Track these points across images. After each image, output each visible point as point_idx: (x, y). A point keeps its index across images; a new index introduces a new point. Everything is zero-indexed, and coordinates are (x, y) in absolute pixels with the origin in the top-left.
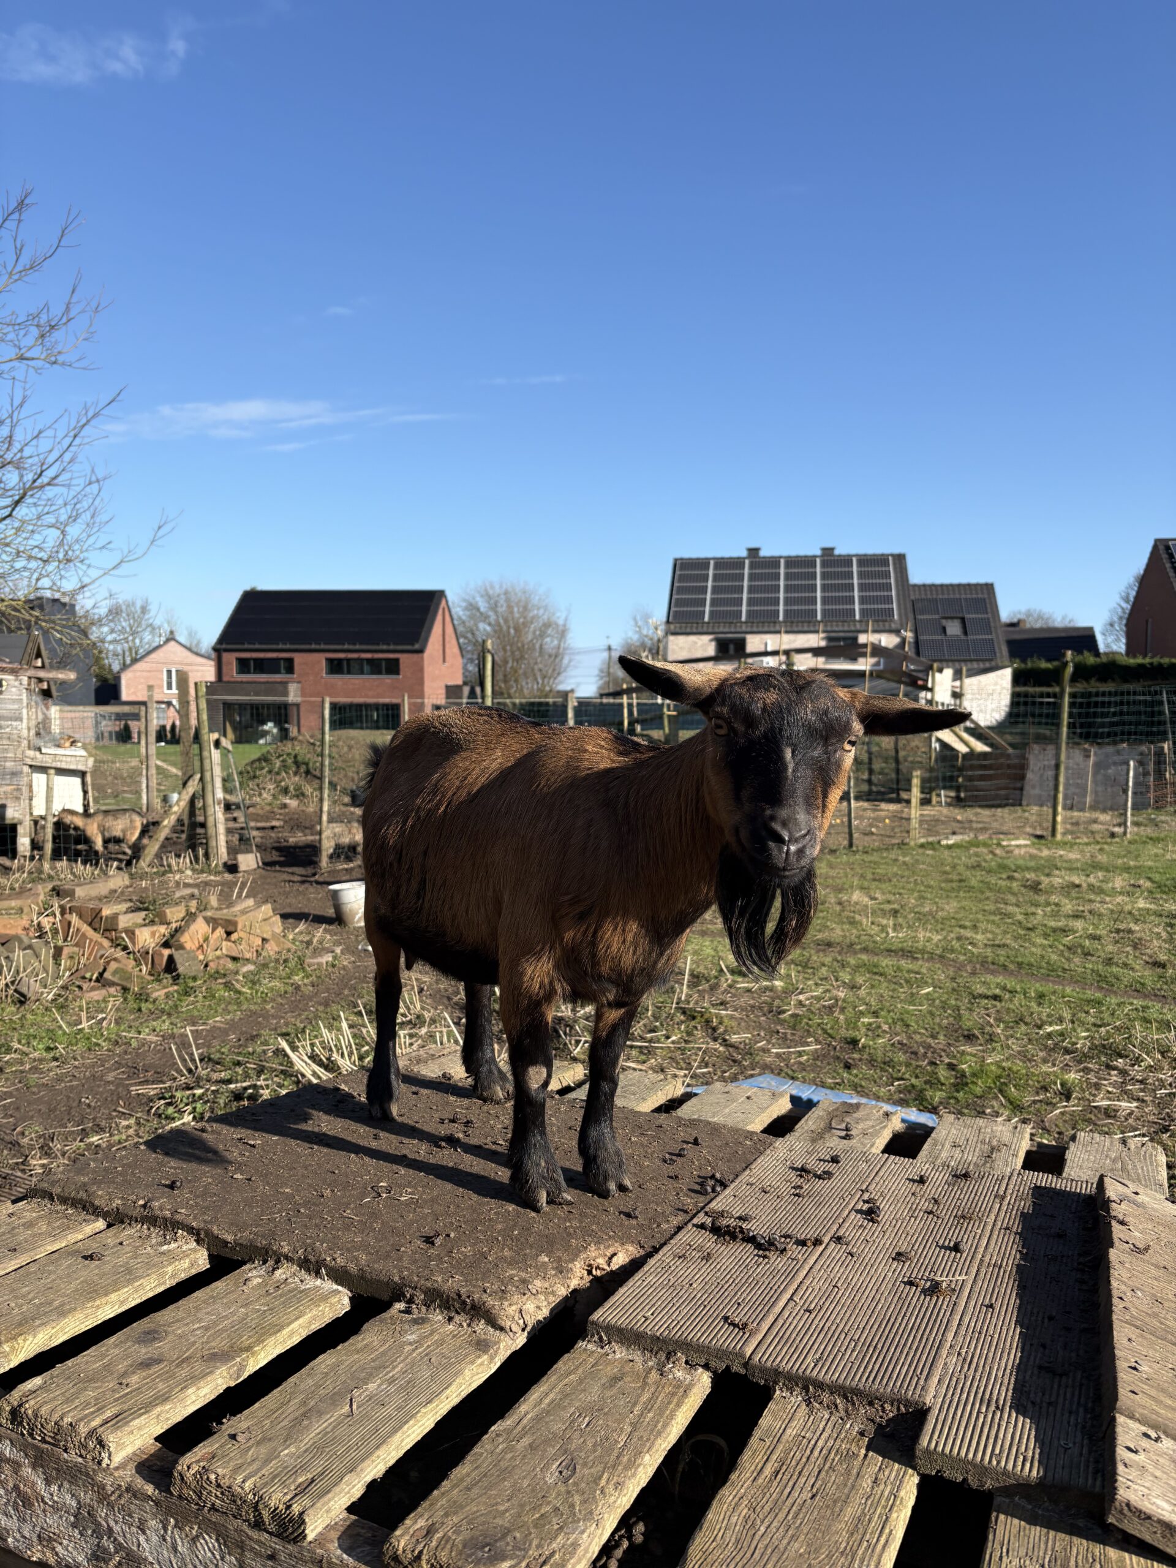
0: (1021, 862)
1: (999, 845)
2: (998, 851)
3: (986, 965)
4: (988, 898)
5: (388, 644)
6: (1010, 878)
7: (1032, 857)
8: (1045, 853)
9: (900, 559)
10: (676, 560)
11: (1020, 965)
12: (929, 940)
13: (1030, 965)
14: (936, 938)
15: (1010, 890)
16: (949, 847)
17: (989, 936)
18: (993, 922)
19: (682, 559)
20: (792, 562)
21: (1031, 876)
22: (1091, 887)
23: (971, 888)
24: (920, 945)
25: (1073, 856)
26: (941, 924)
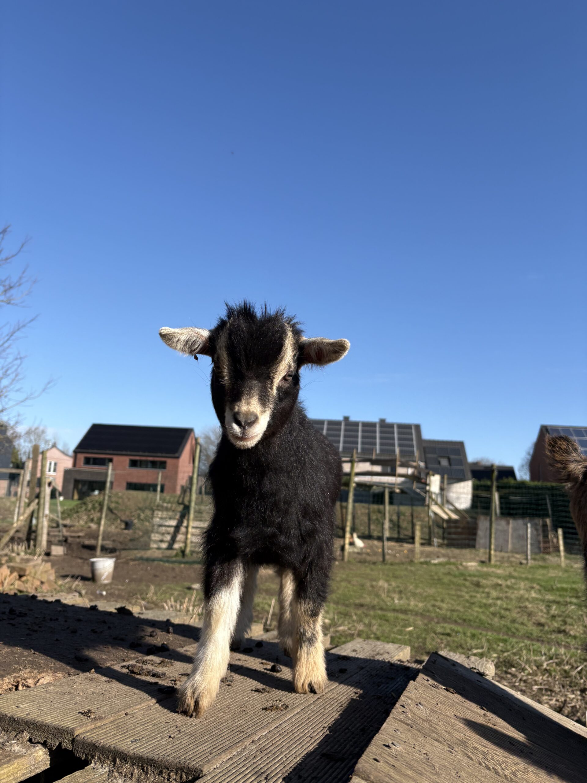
0: (471, 573)
1: (461, 564)
2: (460, 567)
3: (445, 619)
4: (452, 589)
5: (162, 453)
6: (465, 580)
7: (478, 571)
8: (485, 569)
9: (418, 427)
11: (464, 620)
12: (417, 606)
13: (470, 621)
14: (420, 605)
15: (464, 585)
16: (435, 565)
17: (450, 605)
18: (453, 599)
20: (365, 425)
21: (475, 579)
22: (508, 587)
23: (443, 584)
24: (411, 608)
25: (499, 571)
26: (425, 599)
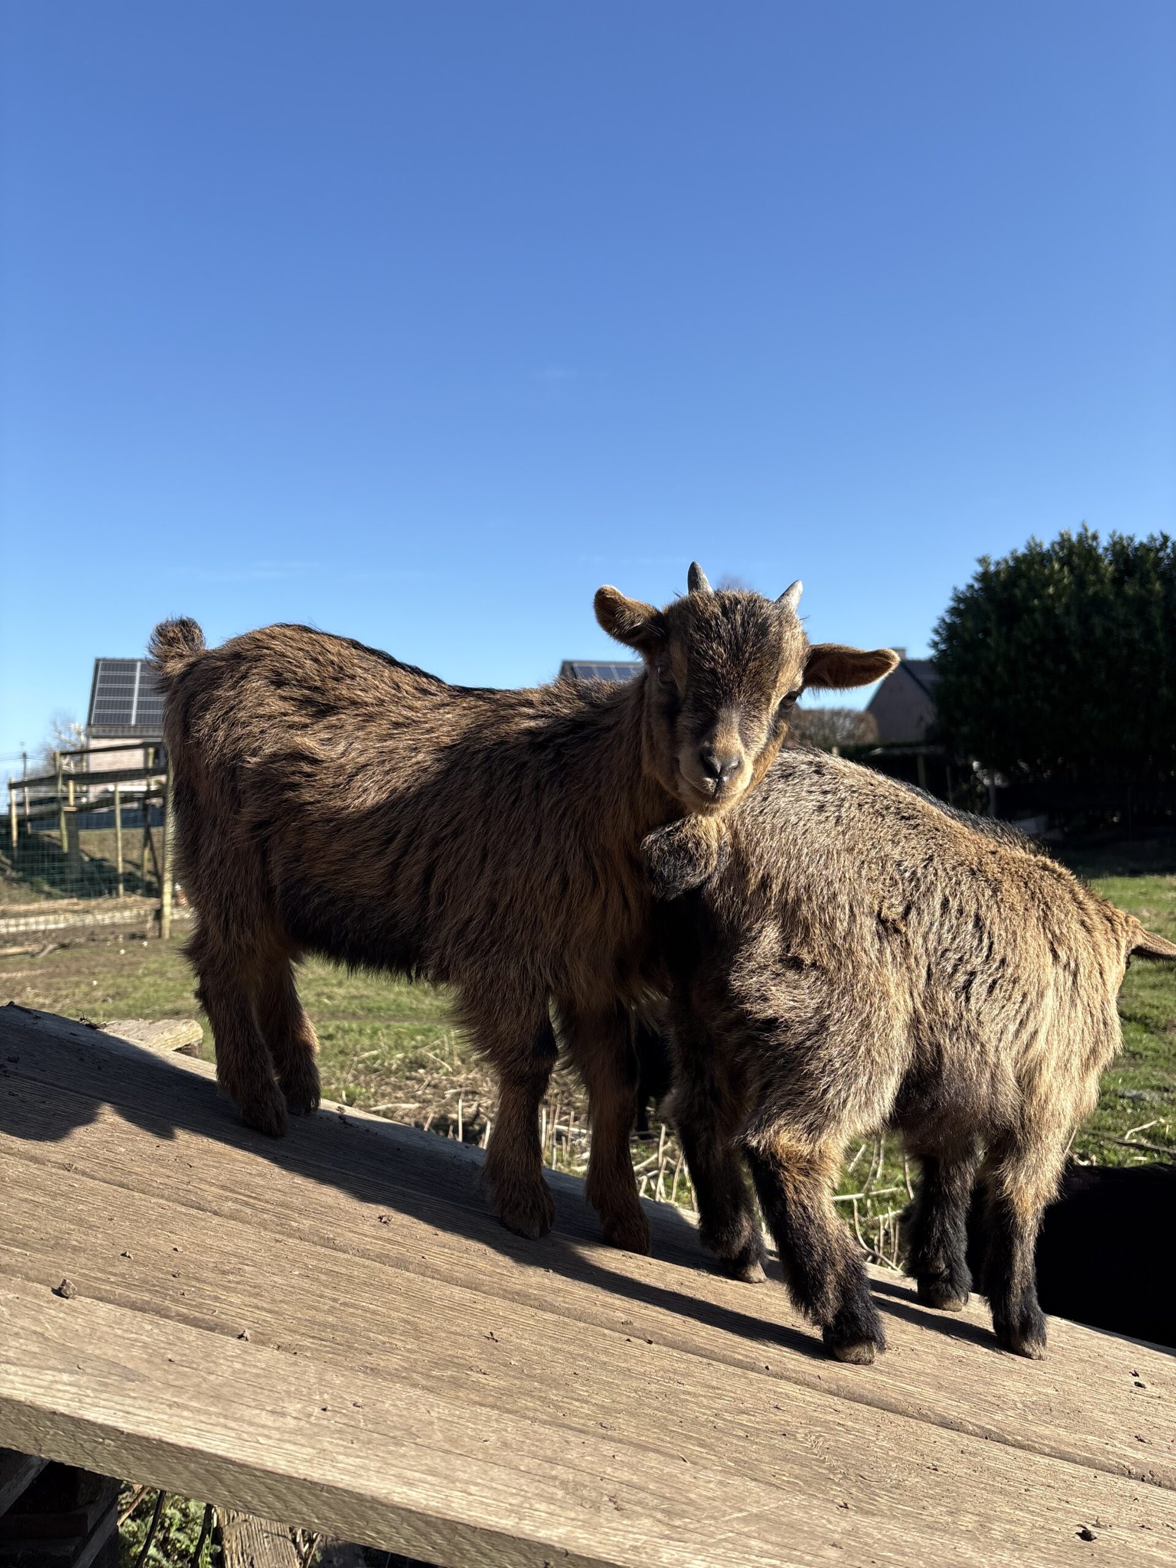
10: (98, 661)
19: (104, 660)
